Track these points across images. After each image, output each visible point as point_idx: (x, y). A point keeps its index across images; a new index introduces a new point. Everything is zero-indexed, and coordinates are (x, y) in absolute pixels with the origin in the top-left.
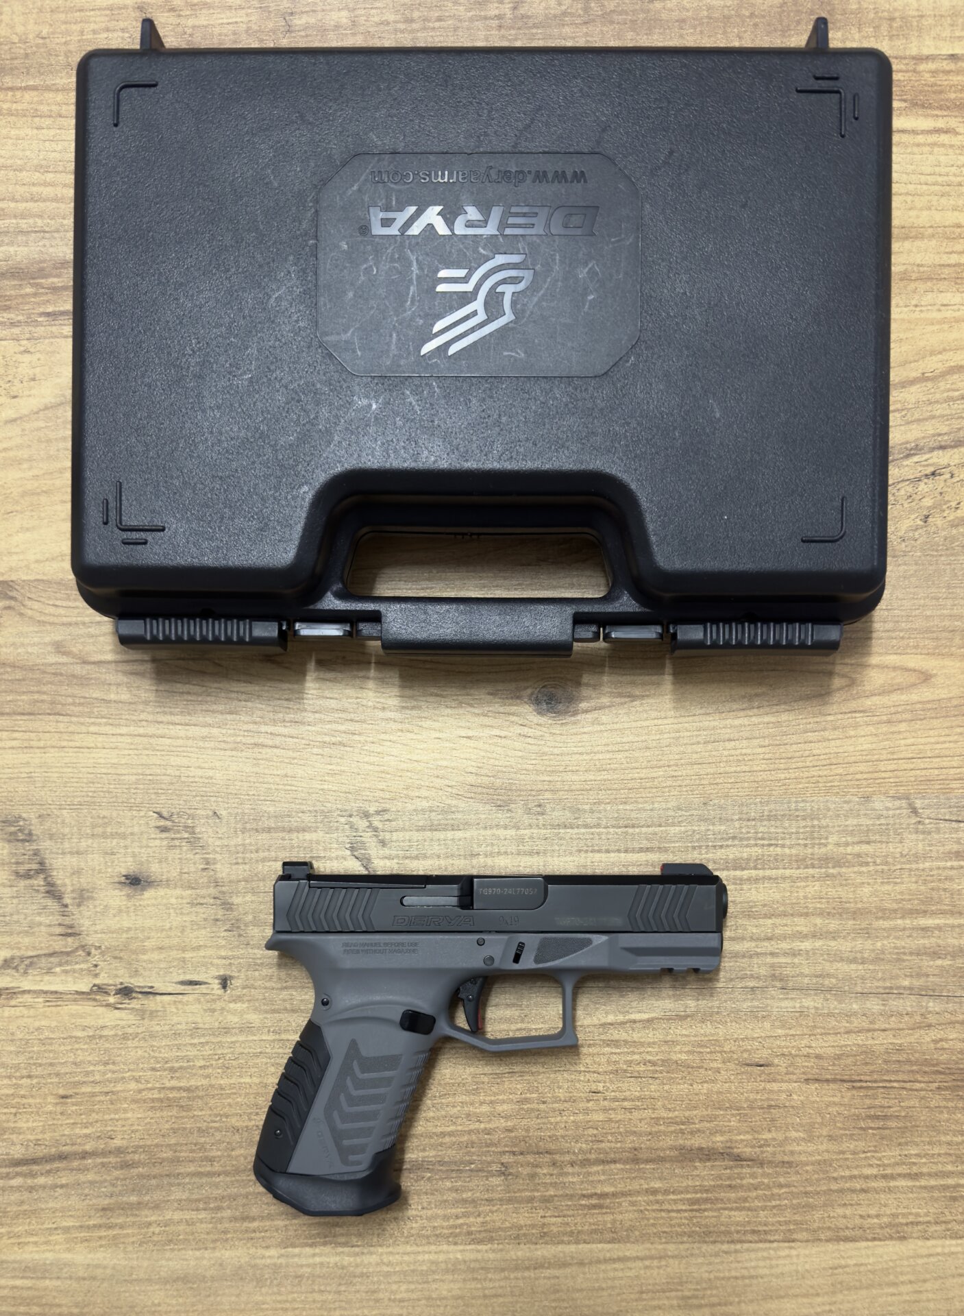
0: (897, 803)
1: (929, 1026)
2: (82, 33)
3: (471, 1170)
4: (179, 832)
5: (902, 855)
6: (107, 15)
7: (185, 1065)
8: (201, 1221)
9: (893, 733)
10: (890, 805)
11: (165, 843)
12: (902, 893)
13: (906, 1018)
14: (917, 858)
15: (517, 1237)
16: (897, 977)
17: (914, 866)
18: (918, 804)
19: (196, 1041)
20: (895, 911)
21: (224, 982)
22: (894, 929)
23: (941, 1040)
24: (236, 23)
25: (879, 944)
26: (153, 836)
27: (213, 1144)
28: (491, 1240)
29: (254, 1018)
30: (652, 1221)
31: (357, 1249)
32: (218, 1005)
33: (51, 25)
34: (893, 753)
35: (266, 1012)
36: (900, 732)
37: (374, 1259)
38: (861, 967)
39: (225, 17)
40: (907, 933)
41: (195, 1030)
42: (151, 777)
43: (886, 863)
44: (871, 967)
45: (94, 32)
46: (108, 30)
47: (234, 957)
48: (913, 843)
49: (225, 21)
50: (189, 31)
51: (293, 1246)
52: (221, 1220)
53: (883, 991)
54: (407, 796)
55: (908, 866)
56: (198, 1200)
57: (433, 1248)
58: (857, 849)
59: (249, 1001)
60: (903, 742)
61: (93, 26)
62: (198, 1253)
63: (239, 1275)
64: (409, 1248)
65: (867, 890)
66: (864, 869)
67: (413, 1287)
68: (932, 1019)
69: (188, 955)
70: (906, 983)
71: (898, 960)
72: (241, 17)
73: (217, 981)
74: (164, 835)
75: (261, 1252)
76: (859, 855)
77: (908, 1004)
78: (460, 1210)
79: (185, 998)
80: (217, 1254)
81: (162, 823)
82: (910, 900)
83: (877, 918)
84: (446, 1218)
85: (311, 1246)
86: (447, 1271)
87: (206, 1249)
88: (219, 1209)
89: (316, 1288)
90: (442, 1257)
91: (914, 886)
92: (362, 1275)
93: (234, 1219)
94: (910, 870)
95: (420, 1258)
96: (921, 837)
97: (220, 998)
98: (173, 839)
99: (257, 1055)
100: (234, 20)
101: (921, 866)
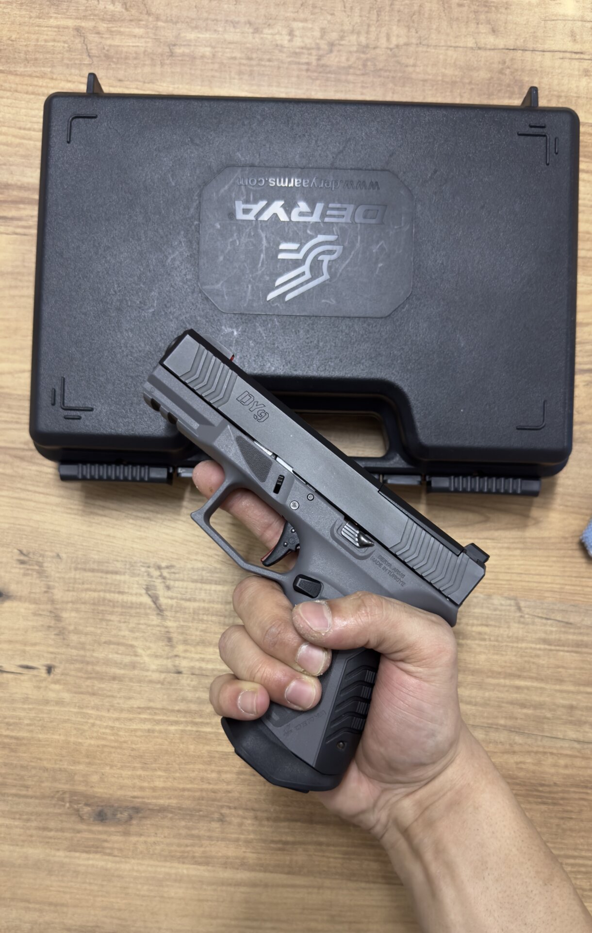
0: (509, 602)
1: (514, 753)
2: (37, 40)
3: (200, 816)
4: (32, 565)
5: (509, 637)
6: (55, 31)
7: (17, 721)
8: (17, 827)
9: (510, 556)
10: (503, 602)
11: (22, 571)
12: (505, 662)
13: (500, 746)
14: (518, 640)
15: (225, 863)
16: (497, 717)
17: (515, 645)
18: (522, 604)
19: (26, 706)
20: (500, 673)
21: (49, 669)
22: (498, 685)
23: (521, 762)
24: (138, 46)
25: (487, 694)
26: (15, 565)
27: (30, 777)
28: (207, 864)
29: (66, 696)
30: (317, 863)
31: (117, 859)
32: (43, 684)
33: (18, 33)
34: (509, 569)
35: (76, 693)
36: (514, 556)
37: (127, 867)
38: (474, 708)
39: (130, 42)
40: (506, 689)
41: (26, 700)
42: (18, 527)
43: (497, 641)
44: (480, 709)
45: (46, 41)
46: (54, 40)
47: (58, 653)
48: (516, 629)
49: (131, 44)
50: (106, 48)
51: (76, 851)
52: (28, 828)
53: (486, 725)
54: (188, 558)
55: (511, 644)
56: (16, 813)
57: (168, 864)
58: (479, 629)
59: (65, 684)
60: (516, 562)
61: (45, 37)
62: (11, 848)
63: (37, 866)
64: (152, 862)
65: (483, 657)
66: (483, 643)
67: (152, 888)
68: (516, 748)
69: (28, 648)
70: (502, 722)
71: (500, 707)
72: (141, 43)
73: (45, 668)
74: (22, 566)
75: (53, 852)
76: (480, 633)
77: (502, 736)
78: (189, 842)
79: (22, 678)
80: (25, 850)
81: (22, 558)
82: (510, 667)
83: (488, 677)
84: (179, 845)
85: (87, 852)
86: (175, 881)
87: (17, 845)
88: (28, 820)
89: (88, 881)
90: (173, 871)
91: (514, 658)
92: (119, 876)
93: (39, 828)
94: (512, 647)
95: (159, 869)
96: (522, 626)
97: (45, 680)
98: (28, 569)
99: (65, 721)
100: (137, 44)
101: (520, 645)
